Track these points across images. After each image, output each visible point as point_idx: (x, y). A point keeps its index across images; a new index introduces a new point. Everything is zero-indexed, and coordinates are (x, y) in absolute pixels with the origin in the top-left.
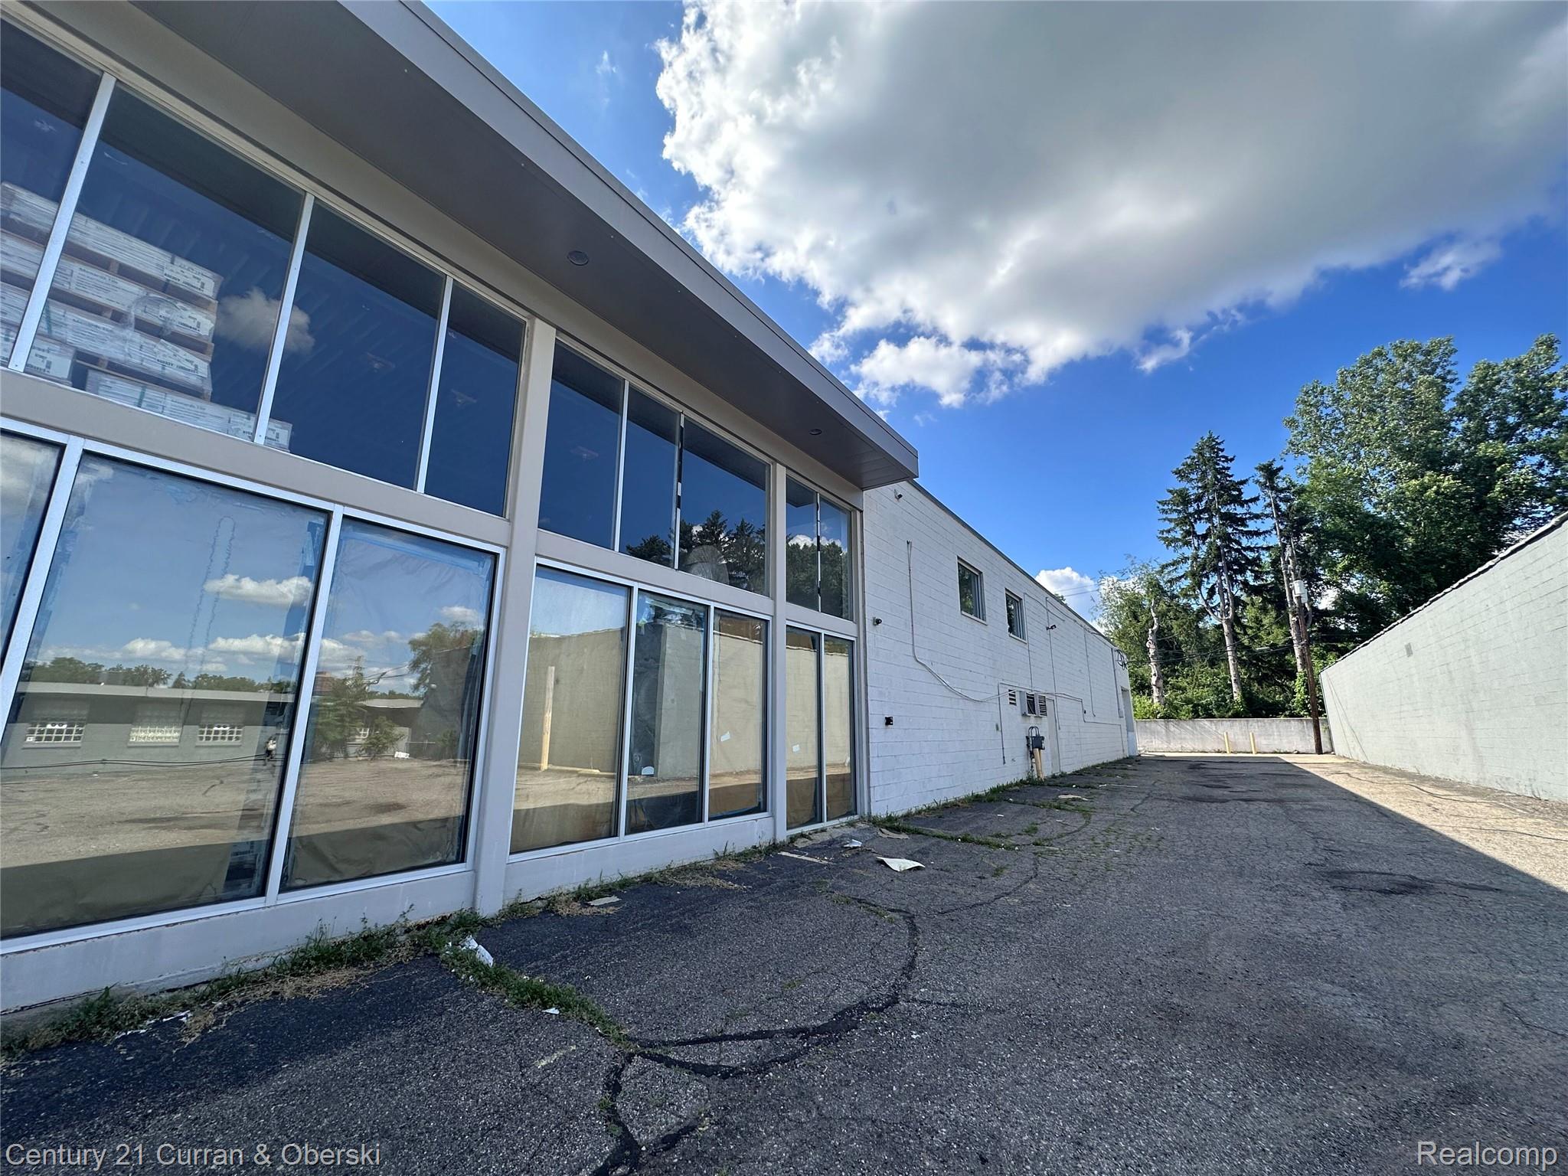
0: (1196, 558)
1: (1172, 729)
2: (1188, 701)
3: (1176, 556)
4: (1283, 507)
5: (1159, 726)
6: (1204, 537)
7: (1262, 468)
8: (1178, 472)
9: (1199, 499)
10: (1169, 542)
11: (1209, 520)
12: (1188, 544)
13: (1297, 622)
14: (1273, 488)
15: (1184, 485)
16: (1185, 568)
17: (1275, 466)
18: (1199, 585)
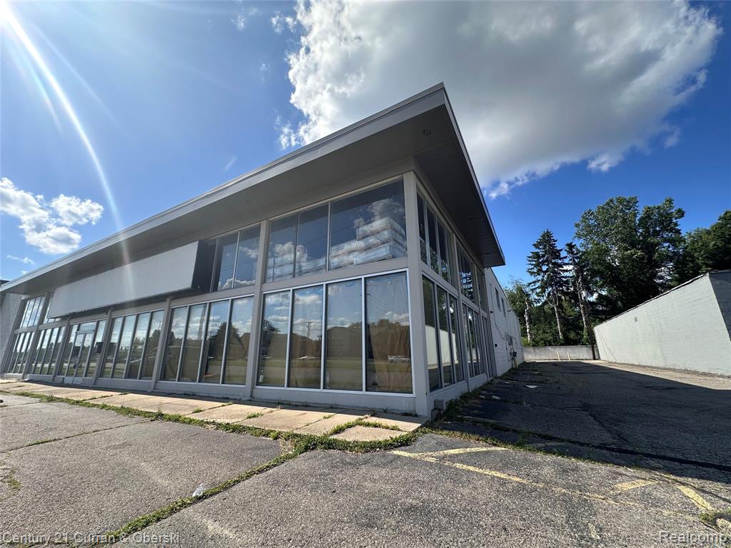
0: (543, 280)
1: (536, 350)
2: (542, 339)
3: (534, 279)
4: (576, 261)
5: (531, 349)
6: (545, 272)
7: (568, 245)
8: (534, 245)
9: (543, 256)
10: (532, 273)
11: (548, 265)
12: (539, 274)
13: (583, 307)
14: (572, 253)
15: (537, 250)
16: (538, 284)
17: (573, 244)
18: (545, 291)
